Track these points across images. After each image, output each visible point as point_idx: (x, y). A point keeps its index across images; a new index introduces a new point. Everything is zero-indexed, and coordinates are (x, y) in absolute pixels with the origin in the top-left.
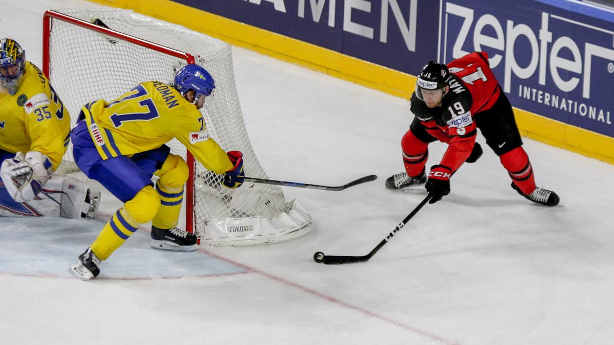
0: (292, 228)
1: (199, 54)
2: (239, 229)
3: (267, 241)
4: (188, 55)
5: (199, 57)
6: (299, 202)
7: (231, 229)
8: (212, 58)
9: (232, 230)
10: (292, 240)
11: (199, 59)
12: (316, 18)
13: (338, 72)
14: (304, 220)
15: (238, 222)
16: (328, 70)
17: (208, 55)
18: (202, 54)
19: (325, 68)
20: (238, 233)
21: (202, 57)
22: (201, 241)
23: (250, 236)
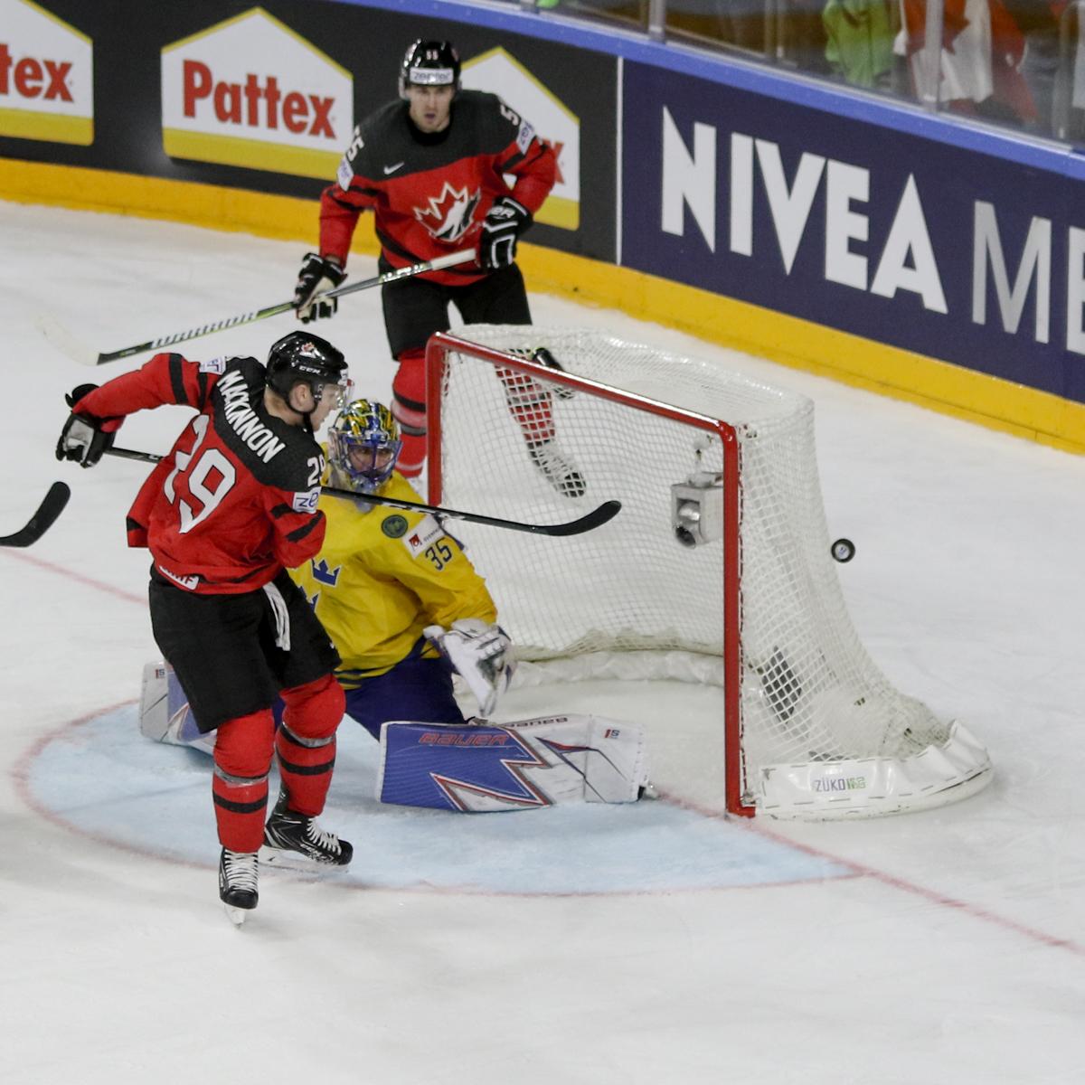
0: (947, 780)
1: (745, 422)
2: (836, 784)
3: (896, 808)
4: (721, 423)
5: (746, 427)
6: (963, 725)
7: (818, 785)
8: (772, 429)
9: (821, 788)
10: (947, 805)
11: (745, 432)
12: (1011, 323)
13: (1057, 437)
14: (973, 762)
15: (832, 771)
16: (1036, 434)
17: (764, 423)
18: (752, 422)
19: (1031, 429)
20: (833, 795)
21: (753, 427)
22: (757, 811)
23: (858, 799)
